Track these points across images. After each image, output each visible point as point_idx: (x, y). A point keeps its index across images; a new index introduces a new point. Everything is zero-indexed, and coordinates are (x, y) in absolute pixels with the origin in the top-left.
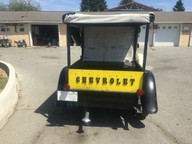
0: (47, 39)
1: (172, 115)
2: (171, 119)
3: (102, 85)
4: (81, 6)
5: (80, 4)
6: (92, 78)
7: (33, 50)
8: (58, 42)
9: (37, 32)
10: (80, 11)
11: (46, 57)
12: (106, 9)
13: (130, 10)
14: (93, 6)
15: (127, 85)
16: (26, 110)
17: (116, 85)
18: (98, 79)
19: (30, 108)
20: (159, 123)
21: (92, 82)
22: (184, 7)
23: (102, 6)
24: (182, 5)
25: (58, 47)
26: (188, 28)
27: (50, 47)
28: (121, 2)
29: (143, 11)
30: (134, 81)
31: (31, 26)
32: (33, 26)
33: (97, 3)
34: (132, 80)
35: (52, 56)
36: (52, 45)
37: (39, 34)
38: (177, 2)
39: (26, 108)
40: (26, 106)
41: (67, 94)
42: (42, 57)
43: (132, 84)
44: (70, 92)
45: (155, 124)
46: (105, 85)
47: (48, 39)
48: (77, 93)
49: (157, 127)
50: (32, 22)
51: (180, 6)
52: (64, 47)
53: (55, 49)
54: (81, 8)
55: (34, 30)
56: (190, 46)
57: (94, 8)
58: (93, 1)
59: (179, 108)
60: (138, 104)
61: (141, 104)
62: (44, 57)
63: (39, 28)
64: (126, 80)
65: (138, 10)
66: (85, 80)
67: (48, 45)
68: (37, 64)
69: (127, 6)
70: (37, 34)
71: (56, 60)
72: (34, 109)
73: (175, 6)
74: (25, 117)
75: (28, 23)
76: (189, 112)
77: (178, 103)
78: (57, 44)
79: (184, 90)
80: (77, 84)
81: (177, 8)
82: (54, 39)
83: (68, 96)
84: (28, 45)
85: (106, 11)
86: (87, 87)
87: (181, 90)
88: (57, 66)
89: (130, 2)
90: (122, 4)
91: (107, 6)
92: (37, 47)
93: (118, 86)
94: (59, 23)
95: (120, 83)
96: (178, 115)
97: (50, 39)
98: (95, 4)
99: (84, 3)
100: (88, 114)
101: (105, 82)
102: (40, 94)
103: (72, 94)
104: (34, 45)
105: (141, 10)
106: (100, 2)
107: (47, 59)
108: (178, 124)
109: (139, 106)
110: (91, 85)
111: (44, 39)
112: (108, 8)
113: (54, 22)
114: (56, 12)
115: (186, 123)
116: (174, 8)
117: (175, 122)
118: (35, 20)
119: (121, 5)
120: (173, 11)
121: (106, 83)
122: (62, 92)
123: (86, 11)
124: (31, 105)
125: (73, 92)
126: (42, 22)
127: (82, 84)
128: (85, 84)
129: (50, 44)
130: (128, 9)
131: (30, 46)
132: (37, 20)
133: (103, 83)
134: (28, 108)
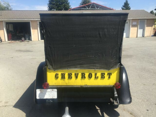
0: (20, 34)
1: (140, 101)
2: (141, 105)
3: (81, 80)
4: (48, 6)
5: (48, 4)
6: (70, 74)
7: (8, 44)
8: (30, 37)
9: (11, 29)
10: (47, 10)
11: (20, 51)
12: (70, 8)
13: (90, 9)
14: (58, 6)
15: (105, 79)
16: (4, 107)
17: (94, 80)
18: (77, 75)
19: (8, 104)
20: (132, 110)
21: (71, 78)
22: (129, 7)
23: (66, 6)
24: (128, 5)
25: (30, 41)
26: (136, 23)
27: (24, 41)
28: (82, 3)
29: (100, 10)
30: (111, 75)
31: (5, 23)
32: (8, 24)
33: (62, 4)
34: (109, 74)
35: (26, 50)
36: (25, 40)
37: (13, 30)
38: (125, 3)
39: (4, 105)
40: (3, 102)
41: (46, 92)
42: (17, 51)
43: (109, 78)
44: (49, 90)
45: (128, 112)
46: (84, 80)
47: (22, 34)
48: (56, 90)
49: (131, 115)
50: (6, 20)
51: (127, 5)
52: (36, 41)
53: (28, 43)
54: (48, 7)
55: (9, 27)
56: (138, 37)
57: (60, 8)
58: (58, 2)
59: (145, 94)
60: (115, 96)
61: (117, 96)
62: (18, 51)
63: (13, 25)
64: (103, 74)
65: (96, 9)
66: (64, 76)
67: (21, 40)
68: (12, 58)
69: (87, 6)
70: (12, 30)
71: (30, 53)
72: (12, 106)
73: (123, 6)
74: (3, 115)
75: (3, 21)
76: (154, 97)
77: (143, 89)
78: (30, 39)
79: (144, 76)
80: (56, 81)
81: (125, 7)
82: (26, 34)
83: (47, 93)
84: (3, 40)
85: (70, 10)
86: (66, 83)
87: (142, 76)
88: (32, 59)
89: (88, 3)
90: (82, 4)
91: (70, 6)
92: (11, 42)
93: (96, 80)
94: (31, 21)
95: (98, 77)
96: (146, 101)
97: (23, 34)
98: (60, 4)
99: (51, 3)
100: (67, 109)
101: (83, 77)
102: (17, 89)
103: (51, 92)
104: (9, 40)
105: (98, 9)
106: (64, 3)
107: (21, 52)
108: (148, 110)
109: (116, 98)
110: (70, 81)
111: (18, 34)
112: (71, 8)
113: (26, 20)
114: (28, 11)
115: (154, 109)
116: (122, 7)
117: (145, 108)
118: (9, 18)
119: (82, 6)
120: (121, 10)
121: (85, 78)
122: (41, 90)
123: (53, 10)
124: (9, 101)
125: (52, 90)
126: (15, 20)
127: (61, 80)
128: (64, 80)
129: (23, 39)
130: (88, 8)
131: (5, 41)
132: (11, 18)
133: (82, 78)
134: (5, 105)
